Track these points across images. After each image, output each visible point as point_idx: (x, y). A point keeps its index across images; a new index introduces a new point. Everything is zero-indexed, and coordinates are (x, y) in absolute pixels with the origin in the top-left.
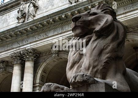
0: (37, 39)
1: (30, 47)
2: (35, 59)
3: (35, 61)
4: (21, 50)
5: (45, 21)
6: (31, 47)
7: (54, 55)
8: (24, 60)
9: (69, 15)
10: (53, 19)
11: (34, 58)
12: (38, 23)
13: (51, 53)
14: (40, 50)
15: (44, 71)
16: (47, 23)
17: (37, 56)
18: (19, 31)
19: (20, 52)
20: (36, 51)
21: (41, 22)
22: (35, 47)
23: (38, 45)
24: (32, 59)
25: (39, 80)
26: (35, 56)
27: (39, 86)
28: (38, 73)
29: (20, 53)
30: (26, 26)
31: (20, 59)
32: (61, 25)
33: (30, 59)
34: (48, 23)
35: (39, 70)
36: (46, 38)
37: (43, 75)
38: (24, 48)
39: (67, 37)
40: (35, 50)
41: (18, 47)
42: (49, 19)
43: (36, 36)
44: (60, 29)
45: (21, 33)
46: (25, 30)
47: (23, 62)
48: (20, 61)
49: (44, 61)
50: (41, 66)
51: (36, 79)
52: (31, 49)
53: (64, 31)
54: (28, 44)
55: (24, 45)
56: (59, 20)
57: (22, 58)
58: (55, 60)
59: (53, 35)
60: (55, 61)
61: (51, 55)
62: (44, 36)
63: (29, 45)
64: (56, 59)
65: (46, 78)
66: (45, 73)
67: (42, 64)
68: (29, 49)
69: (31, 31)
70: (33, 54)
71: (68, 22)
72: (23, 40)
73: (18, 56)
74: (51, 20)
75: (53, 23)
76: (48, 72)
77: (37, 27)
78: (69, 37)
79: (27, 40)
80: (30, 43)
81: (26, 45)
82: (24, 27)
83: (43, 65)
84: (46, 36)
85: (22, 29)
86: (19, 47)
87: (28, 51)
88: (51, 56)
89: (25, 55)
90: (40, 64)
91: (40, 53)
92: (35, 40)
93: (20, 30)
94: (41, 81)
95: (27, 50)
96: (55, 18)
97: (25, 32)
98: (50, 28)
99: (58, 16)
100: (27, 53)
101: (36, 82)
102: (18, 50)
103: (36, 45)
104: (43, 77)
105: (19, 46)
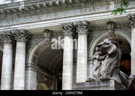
0: (29, 21)
1: (21, 28)
2: (27, 41)
3: (26, 42)
4: (11, 29)
5: (39, 4)
6: (23, 28)
7: (46, 39)
8: (15, 40)
9: (63, 2)
10: (47, 3)
11: (26, 39)
12: (31, 4)
13: (43, 36)
14: (32, 32)
15: (36, 53)
16: (40, 6)
17: (28, 37)
18: (10, 10)
19: (11, 31)
20: (28, 33)
21: (34, 4)
22: (27, 28)
23: (30, 27)
24: (24, 40)
25: (32, 60)
26: (27, 37)
27: (31, 66)
28: (29, 54)
29: (11, 33)
30: (17, 5)
31: (11, 39)
32: (54, 10)
33: (22, 40)
34: (42, 7)
35: (31, 51)
36: (38, 21)
37: (35, 56)
38: (14, 28)
39: (61, 24)
40: (27, 31)
41: (8, 26)
42: (43, 3)
43: (27, 18)
44: (54, 15)
45: (11, 11)
46: (16, 9)
47: (14, 41)
48: (11, 40)
49: (36, 43)
50: (33, 47)
51: (28, 59)
52: (23, 30)
53: (58, 17)
54: (19, 24)
55: (14, 25)
56: (52, 6)
57: (13, 38)
58: (47, 43)
59: (46, 19)
60: (47, 45)
61: (43, 38)
62: (37, 19)
63: (20, 26)
64: (49, 43)
65: (37, 60)
66: (37, 55)
67: (34, 46)
68: (21, 30)
69: (22, 12)
70: (25, 35)
71: (62, 9)
72: (13, 19)
73: (8, 35)
74: (45, 4)
75: (46, 7)
76: (39, 54)
77: (29, 9)
78: (63, 24)
79: (18, 20)
80: (22, 24)
81: (17, 25)
82: (15, 6)
83: (35, 48)
84: (39, 19)
85: (12, 8)
86: (10, 26)
87: (20, 32)
88: (43, 40)
89: (16, 35)
90: (31, 45)
91: (32, 35)
92: (27, 22)
93: (10, 8)
94: (33, 62)
95: (19, 30)
96: (49, 3)
97: (16, 11)
98: (43, 12)
99: (52, 1)
100: (19, 34)
101: (28, 62)
102: (8, 28)
103: (28, 27)
104: (35, 59)
105: (9, 24)
